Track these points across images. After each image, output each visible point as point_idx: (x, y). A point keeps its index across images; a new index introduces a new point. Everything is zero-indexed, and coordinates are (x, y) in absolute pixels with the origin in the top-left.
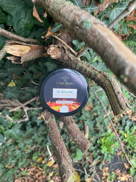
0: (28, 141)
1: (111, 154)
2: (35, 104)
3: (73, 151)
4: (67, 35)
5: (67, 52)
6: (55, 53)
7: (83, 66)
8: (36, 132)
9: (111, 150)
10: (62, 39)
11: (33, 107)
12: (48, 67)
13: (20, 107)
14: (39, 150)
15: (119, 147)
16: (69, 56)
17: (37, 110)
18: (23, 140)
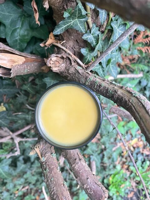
0: (19, 180)
1: (121, 197)
2: (29, 133)
3: (75, 193)
4: (74, 43)
5: (73, 64)
6: (58, 65)
7: (96, 80)
8: (29, 169)
9: (121, 191)
10: (66, 48)
11: (27, 137)
12: (47, 84)
13: (10, 137)
14: (33, 191)
15: (130, 187)
16: (76, 69)
17: (32, 142)
18: (12, 180)
